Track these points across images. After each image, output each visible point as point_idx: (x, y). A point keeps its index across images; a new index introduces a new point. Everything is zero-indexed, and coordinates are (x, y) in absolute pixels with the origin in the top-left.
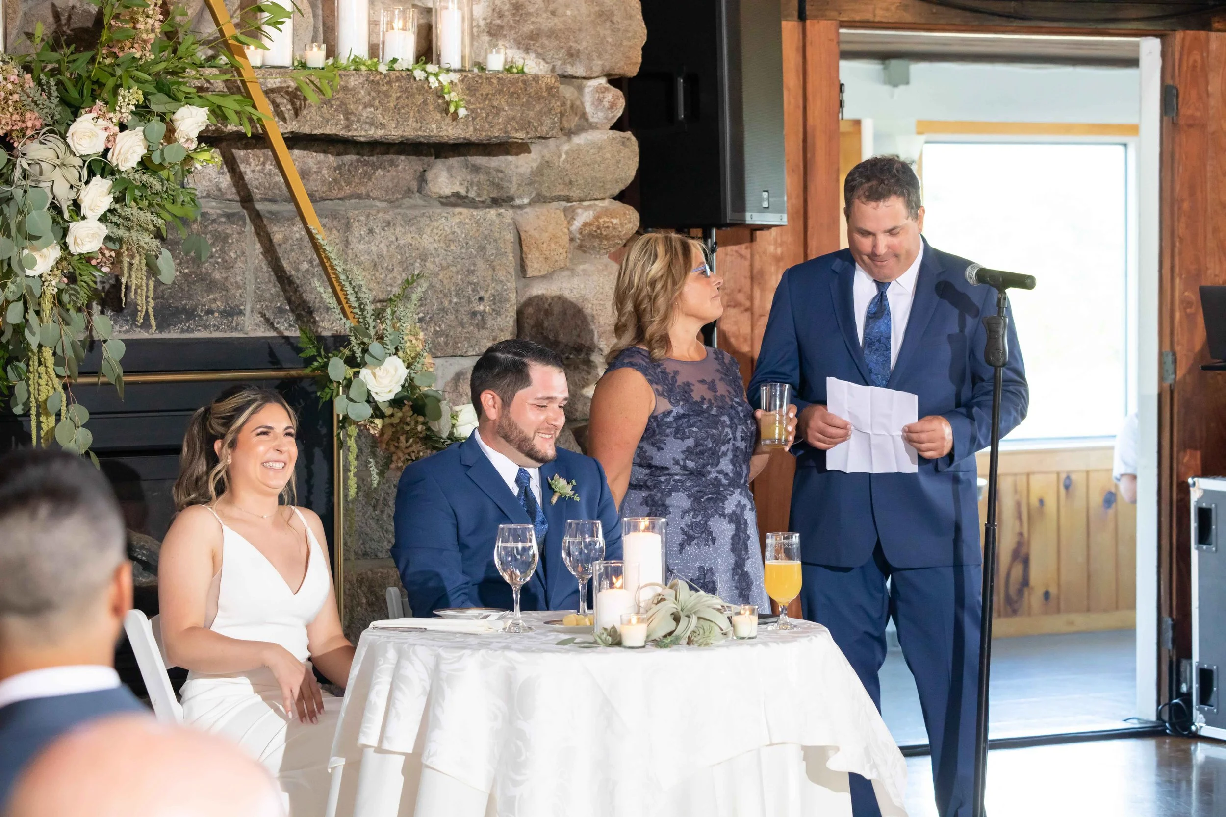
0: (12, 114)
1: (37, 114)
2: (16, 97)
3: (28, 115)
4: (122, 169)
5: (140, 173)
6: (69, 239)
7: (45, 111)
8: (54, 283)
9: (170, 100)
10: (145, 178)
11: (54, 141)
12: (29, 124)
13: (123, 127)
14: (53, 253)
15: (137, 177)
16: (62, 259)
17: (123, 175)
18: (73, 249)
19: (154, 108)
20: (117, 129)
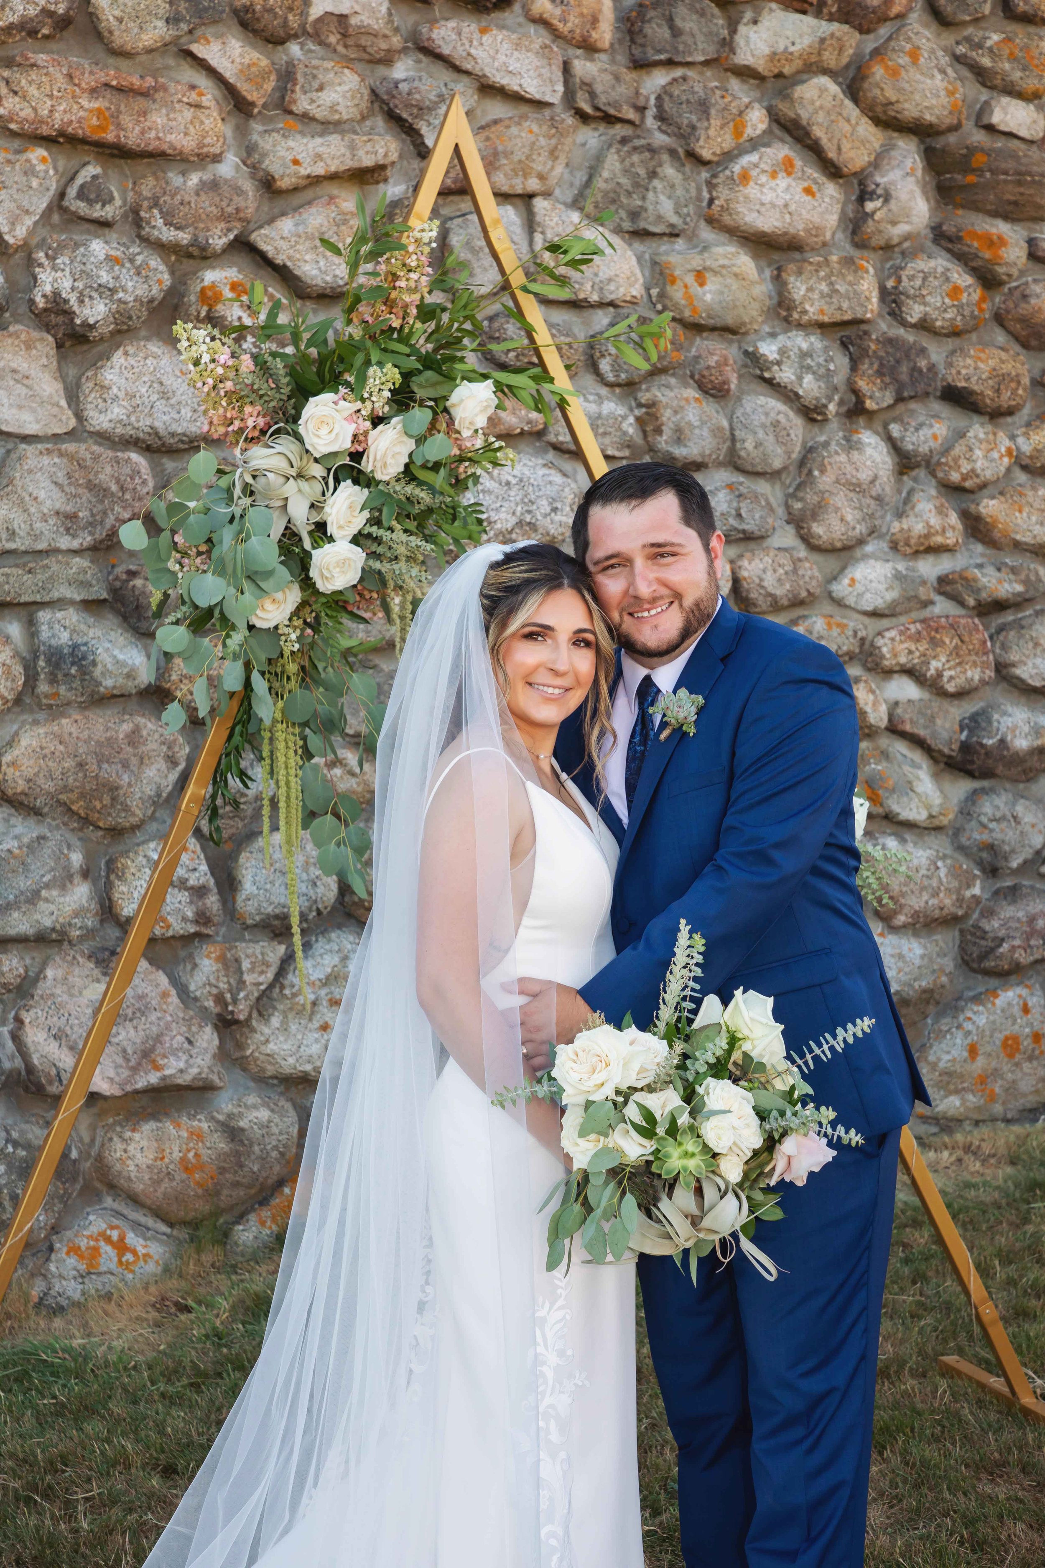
0: (226, 411)
1: (259, 408)
2: (229, 385)
3: (248, 409)
4: (379, 476)
5: (402, 483)
6: (313, 573)
7: (272, 404)
8: (293, 637)
9: (441, 378)
10: (409, 489)
11: (287, 444)
12: (250, 423)
13: (377, 421)
14: (293, 596)
15: (398, 488)
16: (304, 604)
17: (381, 487)
18: (321, 586)
19: (420, 393)
20: (368, 424)
